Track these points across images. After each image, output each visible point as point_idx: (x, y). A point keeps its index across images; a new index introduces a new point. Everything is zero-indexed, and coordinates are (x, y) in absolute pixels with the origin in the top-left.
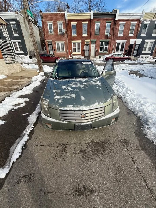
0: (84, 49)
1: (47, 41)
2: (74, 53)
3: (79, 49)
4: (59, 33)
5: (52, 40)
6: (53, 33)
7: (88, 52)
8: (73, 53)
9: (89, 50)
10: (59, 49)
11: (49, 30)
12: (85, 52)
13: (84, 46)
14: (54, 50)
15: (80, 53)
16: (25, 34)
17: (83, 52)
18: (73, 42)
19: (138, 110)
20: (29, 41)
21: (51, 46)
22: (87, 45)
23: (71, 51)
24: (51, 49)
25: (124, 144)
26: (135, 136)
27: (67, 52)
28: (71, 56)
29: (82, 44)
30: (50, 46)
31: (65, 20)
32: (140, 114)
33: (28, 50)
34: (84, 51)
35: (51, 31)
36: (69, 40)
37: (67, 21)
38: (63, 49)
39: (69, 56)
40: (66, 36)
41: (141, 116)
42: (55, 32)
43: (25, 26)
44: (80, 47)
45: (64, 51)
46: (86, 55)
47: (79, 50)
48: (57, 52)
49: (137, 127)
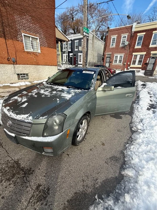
0: (148, 62)
1: (106, 53)
2: (132, 66)
3: (140, 61)
4: (121, 45)
5: (111, 53)
6: (114, 46)
7: (152, 65)
8: (130, 66)
9: (154, 64)
10: (116, 61)
11: (111, 44)
12: (147, 66)
13: (148, 59)
14: (110, 62)
15: (140, 66)
16: (90, 49)
17: (145, 65)
18: (134, 54)
19: (134, 164)
20: (91, 54)
21: (109, 58)
22: (153, 58)
23: (129, 63)
24: (109, 61)
25: (37, 195)
26: (68, 198)
27: (124, 65)
28: (128, 69)
29: (146, 57)
30: (107, 58)
31: (131, 31)
32: (129, 173)
33: (88, 61)
34: (147, 64)
35: (112, 45)
36: (130, 52)
37: (133, 32)
38: (120, 61)
39: (126, 69)
40: (127, 48)
41: (129, 177)
42: (116, 46)
43: (93, 42)
44: (143, 60)
45: (121, 64)
46: (148, 69)
47: (140, 63)
48: (113, 64)
49: (95, 188)
